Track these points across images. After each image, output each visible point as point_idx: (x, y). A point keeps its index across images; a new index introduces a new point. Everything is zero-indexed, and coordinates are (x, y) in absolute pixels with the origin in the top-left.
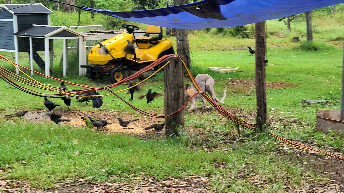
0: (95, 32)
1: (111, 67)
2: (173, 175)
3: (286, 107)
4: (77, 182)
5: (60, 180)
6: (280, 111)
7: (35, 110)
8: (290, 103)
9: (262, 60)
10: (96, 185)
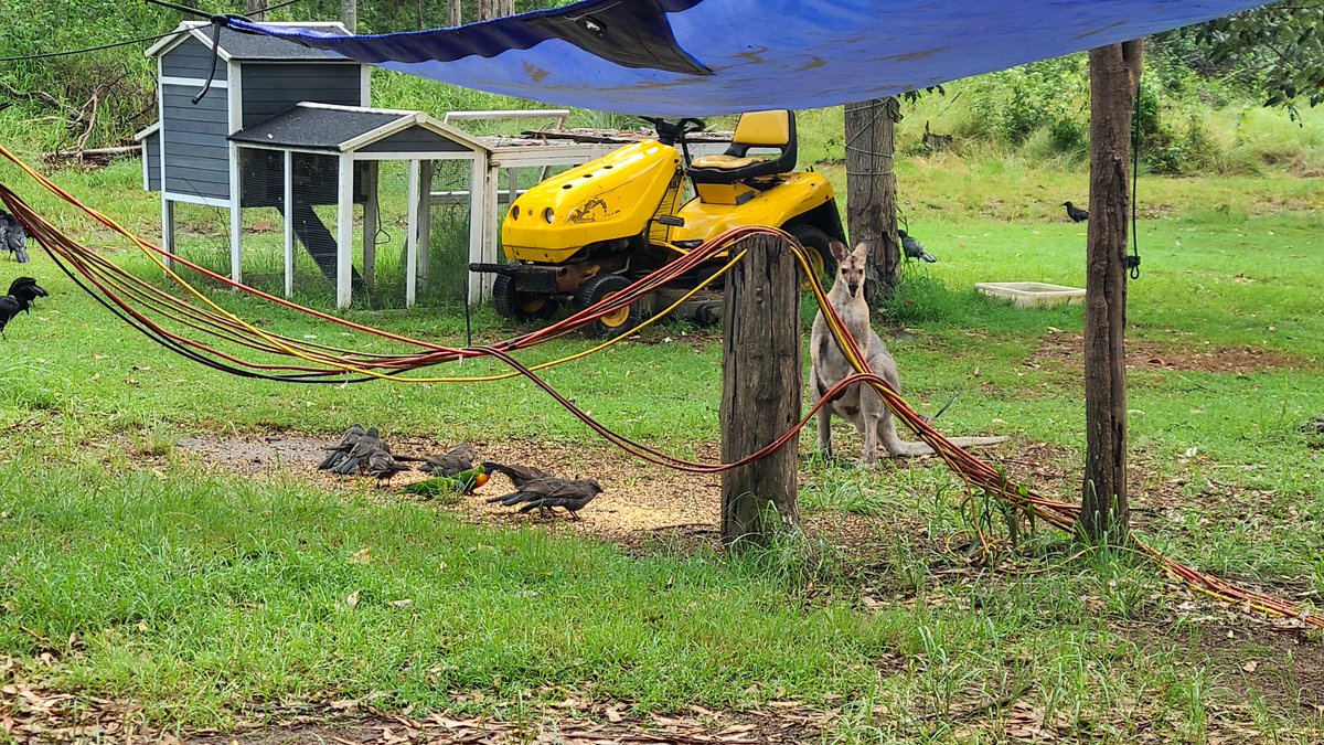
0: (539, 136)
1: (588, 272)
2: (703, 696)
3: (1241, 447)
4: (328, 708)
5: (260, 700)
6: (1214, 458)
7: (257, 428)
8: (1263, 430)
9: (1114, 254)
10: (393, 726)
